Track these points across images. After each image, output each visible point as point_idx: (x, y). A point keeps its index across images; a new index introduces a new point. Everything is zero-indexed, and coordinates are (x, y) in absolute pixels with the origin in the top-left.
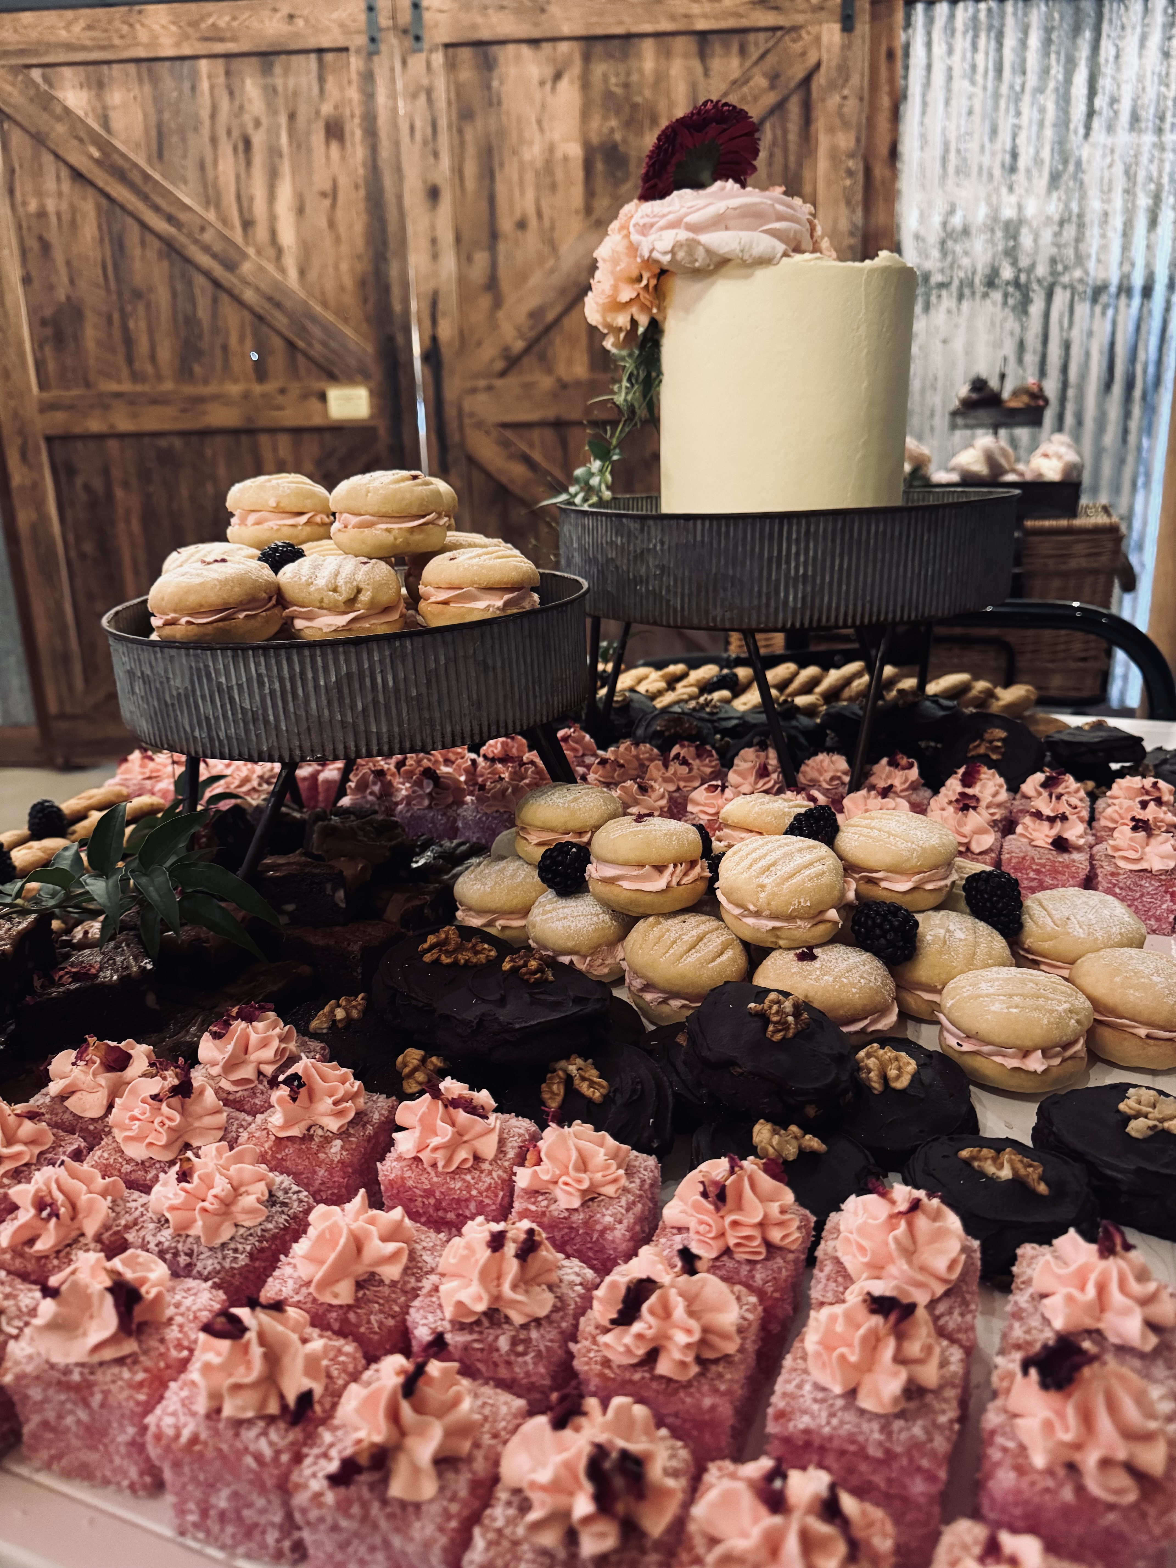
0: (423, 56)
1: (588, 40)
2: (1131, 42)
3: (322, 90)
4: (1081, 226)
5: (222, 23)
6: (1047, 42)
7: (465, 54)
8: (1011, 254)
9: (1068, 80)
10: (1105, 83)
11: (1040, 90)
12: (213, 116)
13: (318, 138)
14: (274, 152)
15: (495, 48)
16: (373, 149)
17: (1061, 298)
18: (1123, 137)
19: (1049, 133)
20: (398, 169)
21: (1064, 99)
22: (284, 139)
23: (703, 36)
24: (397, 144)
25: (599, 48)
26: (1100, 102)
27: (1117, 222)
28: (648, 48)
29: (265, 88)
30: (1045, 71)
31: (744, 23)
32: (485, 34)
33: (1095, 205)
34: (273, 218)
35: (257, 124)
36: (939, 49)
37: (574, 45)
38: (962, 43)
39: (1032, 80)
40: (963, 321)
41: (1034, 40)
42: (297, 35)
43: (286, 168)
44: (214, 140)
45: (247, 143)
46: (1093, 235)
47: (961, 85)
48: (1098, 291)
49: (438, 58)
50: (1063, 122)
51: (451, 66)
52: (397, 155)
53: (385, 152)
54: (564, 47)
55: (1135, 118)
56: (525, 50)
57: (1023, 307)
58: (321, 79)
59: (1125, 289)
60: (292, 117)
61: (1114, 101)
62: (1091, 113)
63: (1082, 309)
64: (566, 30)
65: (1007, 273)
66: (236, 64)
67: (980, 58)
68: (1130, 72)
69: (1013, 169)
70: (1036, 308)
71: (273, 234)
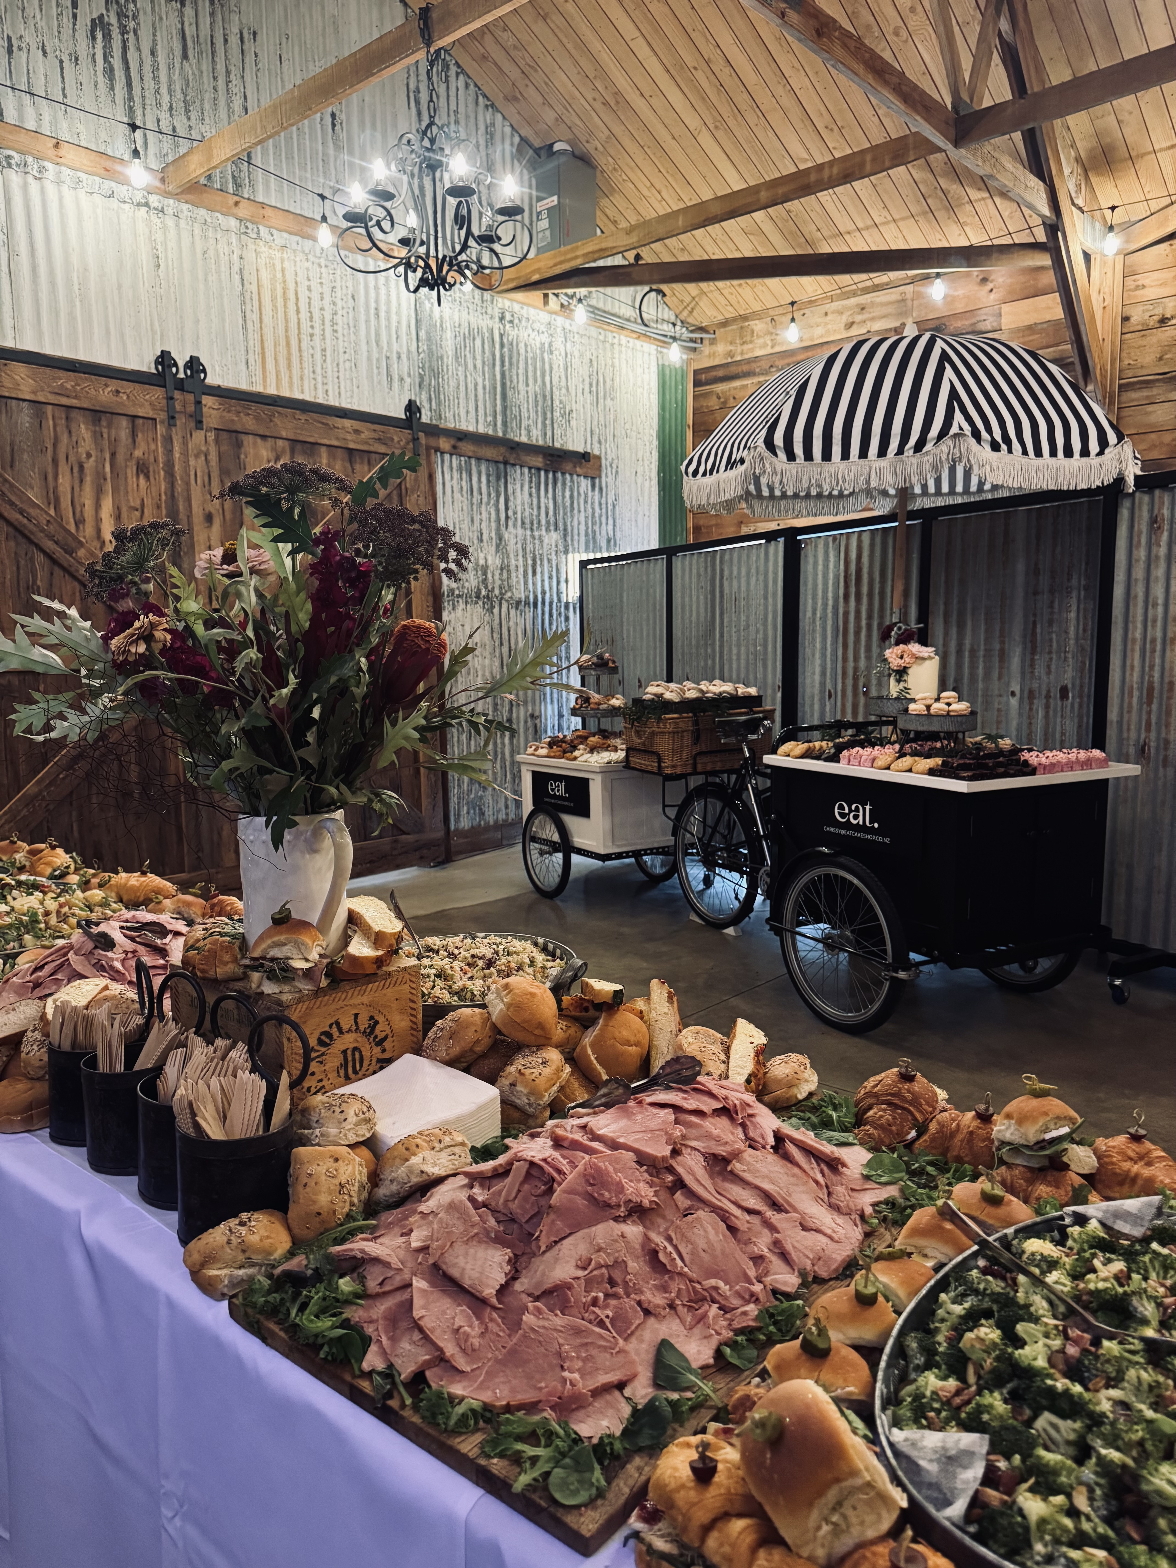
0: (203, 433)
1: (294, 441)
2: (518, 486)
3: (134, 442)
4: (509, 571)
5: (68, 386)
6: (488, 481)
7: (224, 435)
8: (485, 581)
9: (498, 501)
10: (511, 504)
11: (488, 503)
12: (55, 445)
13: (131, 471)
14: (100, 477)
15: (243, 437)
16: (172, 484)
17: (505, 605)
18: (520, 531)
19: (493, 525)
20: (189, 500)
21: (498, 511)
22: (108, 468)
23: (350, 451)
24: (188, 484)
25: (299, 447)
26: (510, 513)
27: (521, 570)
28: (323, 451)
29: (95, 432)
30: (489, 495)
31: (372, 449)
32: (239, 427)
33: (513, 562)
34: (98, 520)
35: (89, 456)
36: (447, 477)
37: (286, 443)
38: (456, 475)
39: (485, 499)
40: (468, 615)
41: (484, 479)
42: (122, 404)
43: (109, 487)
44: (55, 462)
45: (81, 467)
46: (513, 575)
47: (457, 495)
48: (518, 603)
49: (211, 436)
50: (498, 520)
51: (217, 441)
52: (188, 490)
53: (179, 487)
54: (280, 443)
55: (523, 523)
56: (259, 440)
57: (490, 610)
58: (134, 435)
59: (527, 603)
60: (113, 455)
61: (515, 513)
62: (507, 518)
63: (513, 612)
64: (284, 434)
65: (484, 592)
66: (74, 414)
67: (464, 483)
68: (519, 501)
69: (482, 541)
70: (496, 611)
71: (99, 531)
